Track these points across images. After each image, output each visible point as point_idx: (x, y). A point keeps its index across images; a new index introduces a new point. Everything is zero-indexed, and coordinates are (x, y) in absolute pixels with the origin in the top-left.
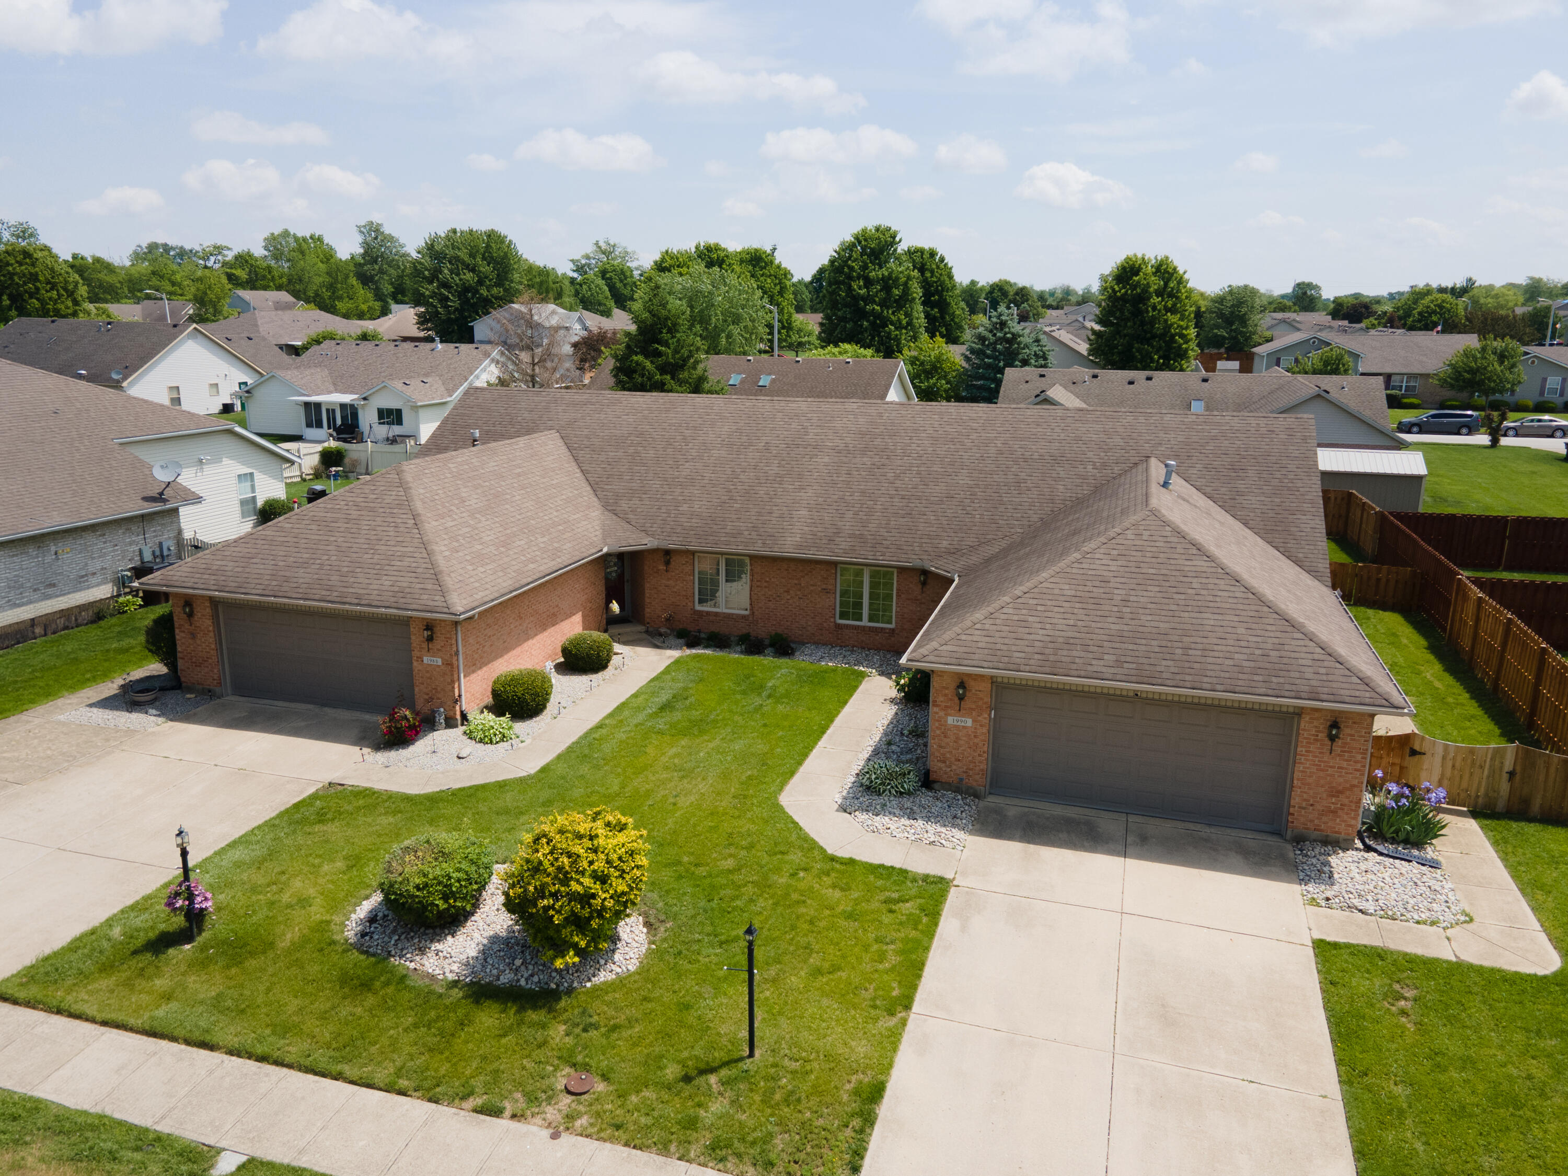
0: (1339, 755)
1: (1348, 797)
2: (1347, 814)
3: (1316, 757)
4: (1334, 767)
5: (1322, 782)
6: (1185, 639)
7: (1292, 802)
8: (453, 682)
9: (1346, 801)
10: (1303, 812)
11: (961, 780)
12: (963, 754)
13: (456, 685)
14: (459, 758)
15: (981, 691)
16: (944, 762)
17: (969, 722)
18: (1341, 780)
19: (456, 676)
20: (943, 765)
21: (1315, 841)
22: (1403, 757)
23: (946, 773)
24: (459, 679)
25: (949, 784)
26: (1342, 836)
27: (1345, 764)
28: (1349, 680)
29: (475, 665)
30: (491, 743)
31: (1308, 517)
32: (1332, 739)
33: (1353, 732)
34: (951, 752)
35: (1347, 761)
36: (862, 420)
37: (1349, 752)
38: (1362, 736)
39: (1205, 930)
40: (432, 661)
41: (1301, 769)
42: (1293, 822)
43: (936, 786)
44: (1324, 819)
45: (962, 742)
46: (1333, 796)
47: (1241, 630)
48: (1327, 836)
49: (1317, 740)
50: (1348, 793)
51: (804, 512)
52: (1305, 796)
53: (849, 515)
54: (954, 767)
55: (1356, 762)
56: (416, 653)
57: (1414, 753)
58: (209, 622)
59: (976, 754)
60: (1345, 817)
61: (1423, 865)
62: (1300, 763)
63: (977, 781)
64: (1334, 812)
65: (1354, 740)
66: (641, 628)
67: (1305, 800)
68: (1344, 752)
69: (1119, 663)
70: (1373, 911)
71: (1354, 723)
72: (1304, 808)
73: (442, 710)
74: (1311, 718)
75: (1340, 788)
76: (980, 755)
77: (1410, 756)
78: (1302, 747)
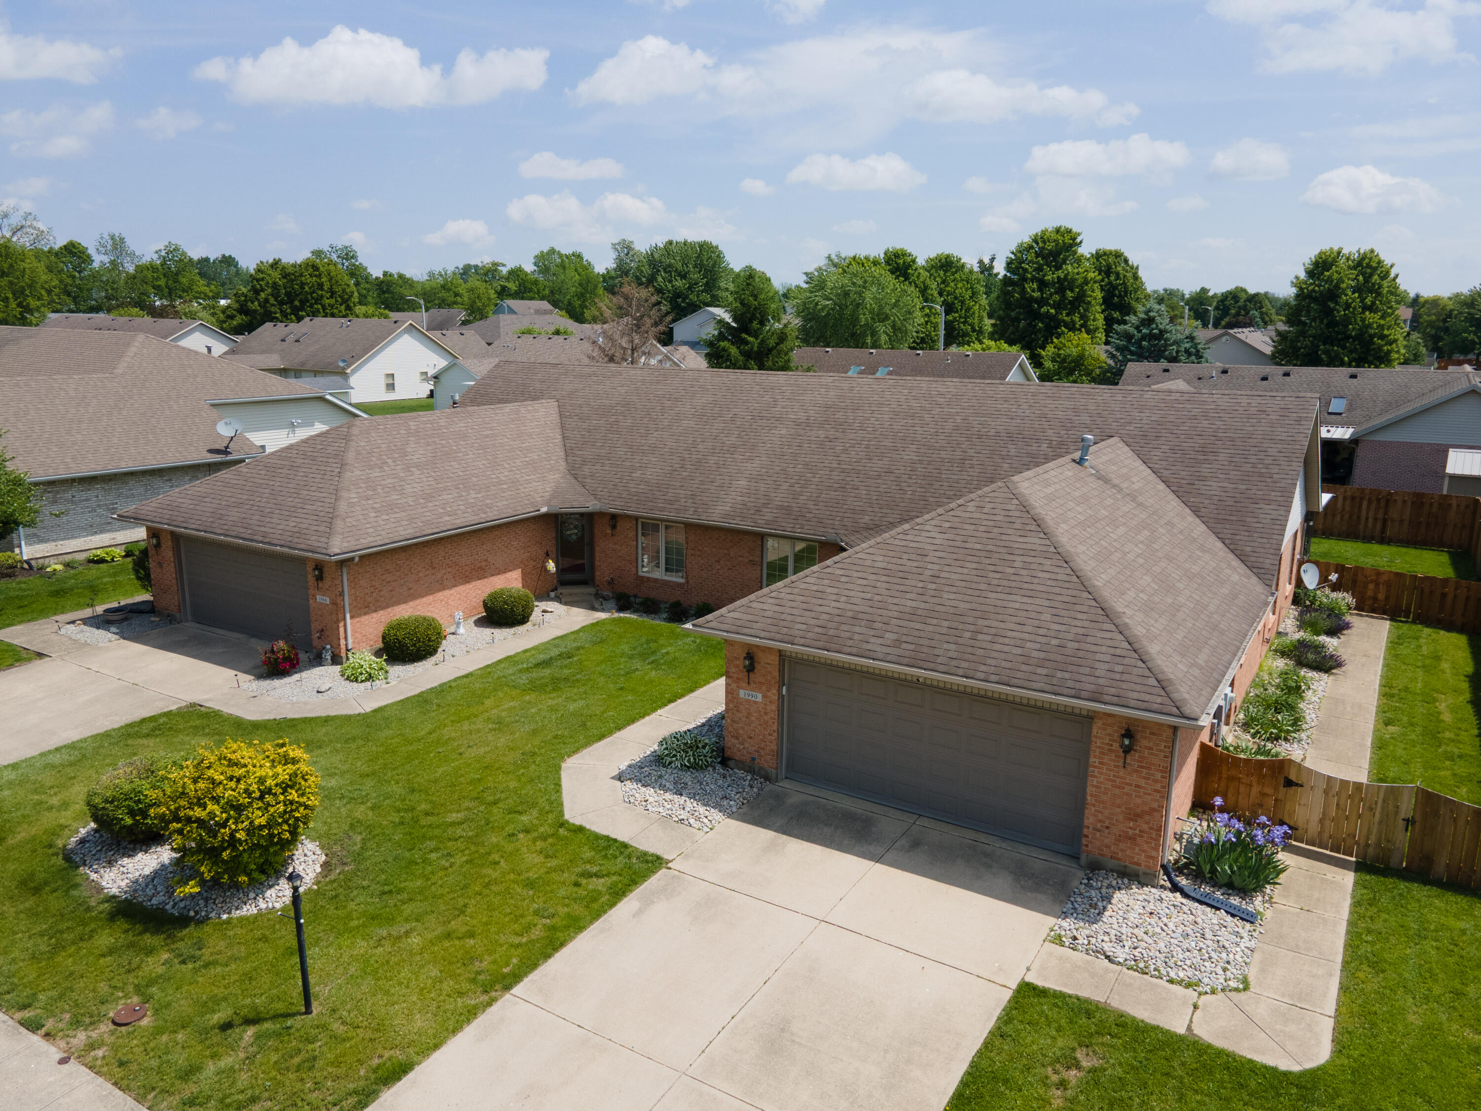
0: (1137, 771)
1: (1147, 823)
2: (1147, 843)
3: (1110, 770)
4: (1131, 785)
5: (1118, 801)
6: (981, 622)
7: (1086, 822)
8: (338, 621)
9: (1145, 827)
10: (1098, 834)
11: (753, 759)
12: (754, 731)
13: (342, 624)
14: (318, 692)
15: (768, 665)
16: (737, 738)
17: (759, 698)
18: (1138, 801)
19: (341, 616)
20: (736, 741)
21: (1112, 871)
22: (1276, 788)
23: (739, 751)
24: (344, 619)
25: (743, 762)
26: (1142, 869)
27: (1142, 782)
28: (1145, 681)
29: (364, 608)
30: (356, 681)
31: (1272, 507)
32: (1127, 750)
33: (1151, 745)
34: (743, 728)
35: (1145, 778)
36: (832, 393)
37: (1147, 768)
38: (1161, 751)
39: (901, 953)
40: (323, 599)
41: (1095, 783)
42: (1087, 846)
43: (731, 763)
44: (1122, 845)
45: (753, 718)
46: (1131, 819)
47: (1047, 617)
48: (1126, 867)
49: (1110, 751)
50: (1147, 817)
51: (743, 483)
52: (1100, 816)
53: (785, 486)
54: (747, 745)
55: (1156, 781)
56: (311, 591)
57: (1289, 783)
58: (170, 554)
59: (766, 733)
60: (1145, 846)
61: (1233, 916)
62: (1093, 776)
63: (767, 762)
64: (1132, 839)
65: (1153, 754)
66: (591, 590)
67: (1100, 821)
68: (1142, 767)
69: (897, 643)
70: (1121, 960)
71: (1153, 734)
72: (1099, 831)
73: (328, 647)
74: (1104, 724)
75: (1139, 810)
76: (770, 735)
77: (1284, 786)
78: (1095, 757)
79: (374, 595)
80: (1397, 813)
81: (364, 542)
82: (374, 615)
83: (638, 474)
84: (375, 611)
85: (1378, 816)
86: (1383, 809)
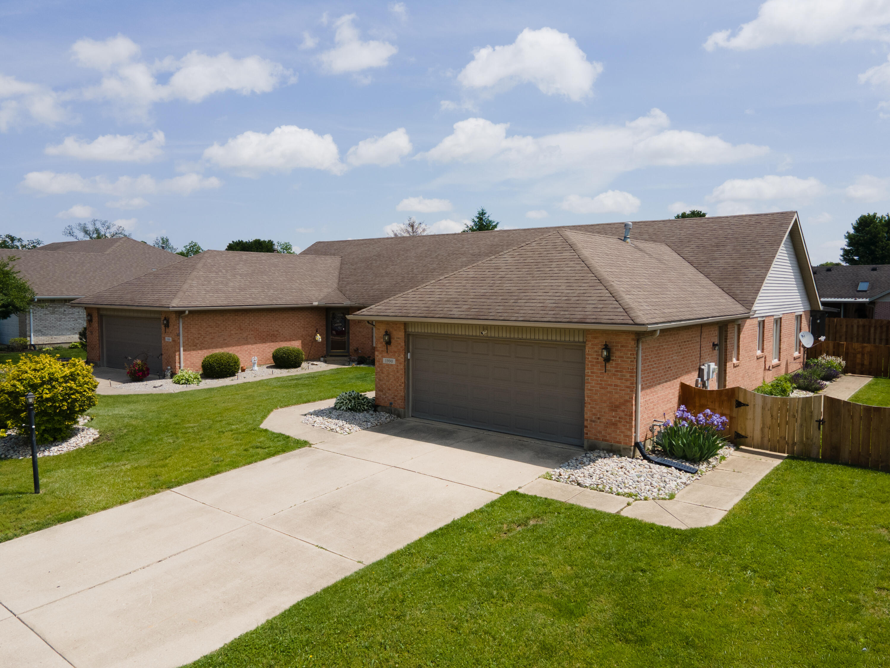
0: (614, 375)
1: (623, 411)
2: (624, 426)
3: (599, 377)
4: (611, 385)
5: (605, 398)
7: (586, 416)
8: (175, 352)
9: (622, 414)
10: (593, 424)
11: (391, 404)
12: (392, 385)
13: (177, 353)
14: (154, 387)
15: (398, 339)
16: (382, 391)
17: (394, 362)
18: (617, 396)
19: (177, 348)
20: (381, 393)
21: (603, 450)
22: (731, 410)
23: (383, 399)
24: (179, 351)
25: (385, 407)
26: (622, 445)
27: (618, 382)
29: (192, 346)
32: (607, 359)
33: (622, 354)
34: (385, 384)
35: (620, 379)
37: (621, 372)
38: (628, 358)
39: (436, 479)
40: (168, 339)
41: (589, 388)
42: (587, 434)
43: (379, 409)
44: (609, 430)
45: (391, 376)
46: (613, 410)
48: (612, 445)
49: (597, 363)
50: (623, 407)
52: (594, 411)
54: (387, 395)
55: (627, 380)
56: (163, 335)
57: (739, 404)
58: (97, 325)
59: (398, 385)
60: (623, 428)
61: (680, 470)
62: (588, 383)
63: (399, 404)
64: (615, 424)
65: (624, 361)
67: (594, 414)
68: (617, 371)
69: (469, 309)
70: (587, 485)
71: (622, 346)
72: (594, 421)
73: (169, 368)
74: (592, 344)
75: (617, 403)
76: (400, 386)
77: (736, 407)
78: (588, 369)
79: (201, 339)
80: (811, 416)
81: (193, 304)
82: (200, 352)
83: (376, 286)
84: (201, 349)
85: (799, 421)
86: (802, 415)
